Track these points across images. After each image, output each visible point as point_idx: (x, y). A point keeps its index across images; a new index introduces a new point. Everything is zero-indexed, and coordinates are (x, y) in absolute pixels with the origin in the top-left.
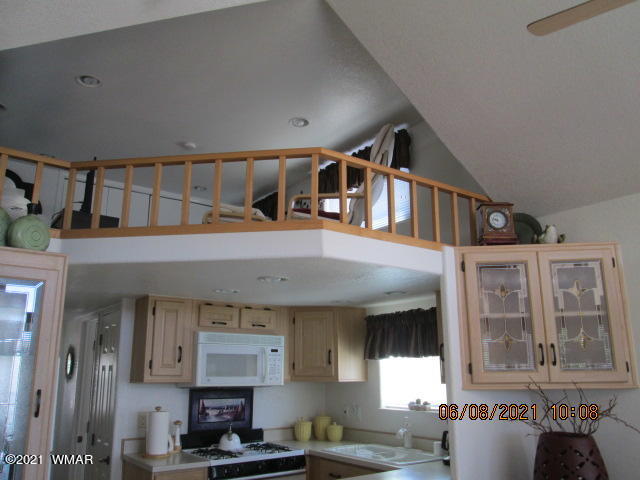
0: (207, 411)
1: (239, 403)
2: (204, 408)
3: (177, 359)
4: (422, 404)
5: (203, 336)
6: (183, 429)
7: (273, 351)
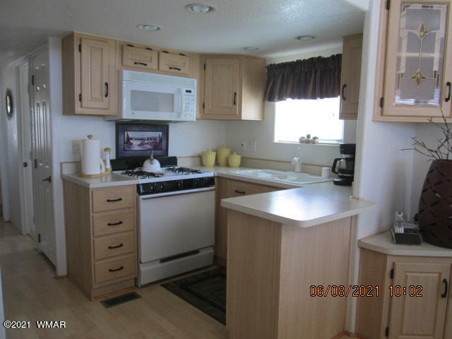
0: (131, 141)
1: (158, 136)
2: (129, 139)
3: (104, 94)
4: (311, 138)
5: (126, 74)
6: (112, 155)
7: (187, 91)
